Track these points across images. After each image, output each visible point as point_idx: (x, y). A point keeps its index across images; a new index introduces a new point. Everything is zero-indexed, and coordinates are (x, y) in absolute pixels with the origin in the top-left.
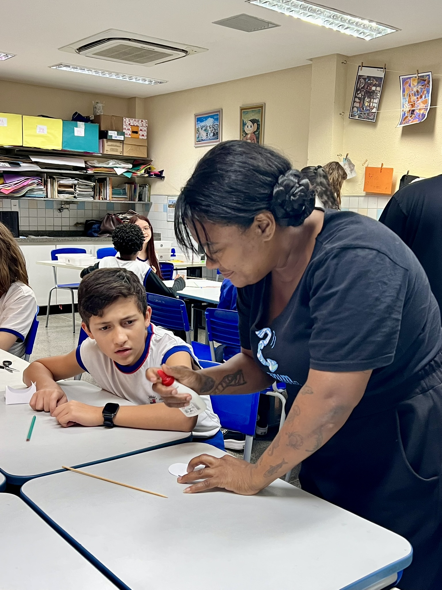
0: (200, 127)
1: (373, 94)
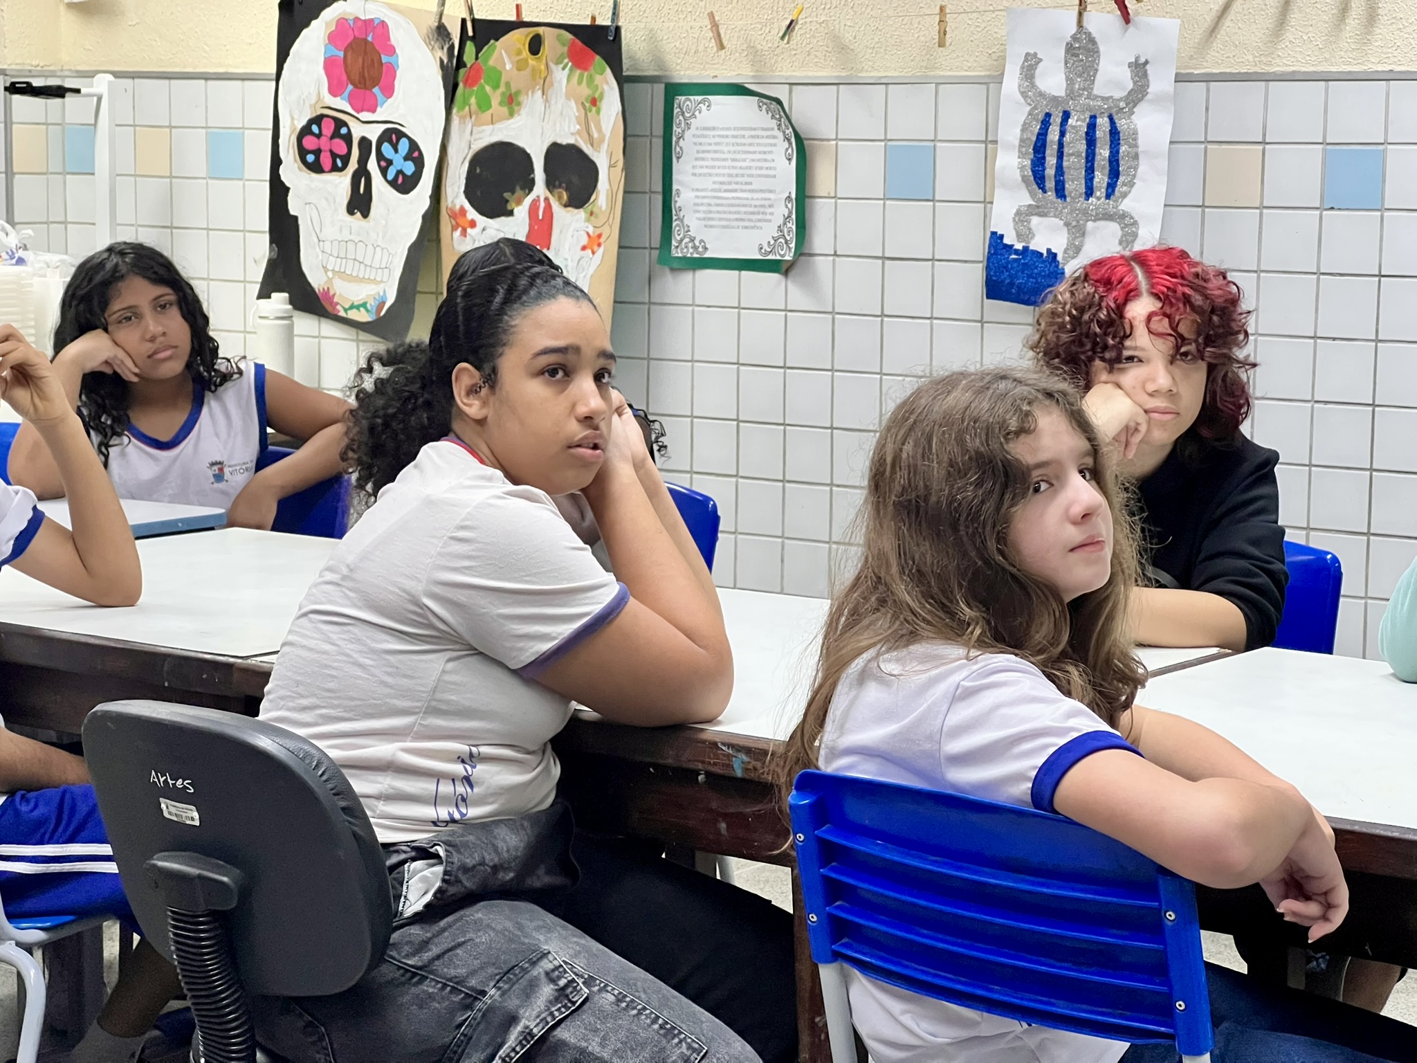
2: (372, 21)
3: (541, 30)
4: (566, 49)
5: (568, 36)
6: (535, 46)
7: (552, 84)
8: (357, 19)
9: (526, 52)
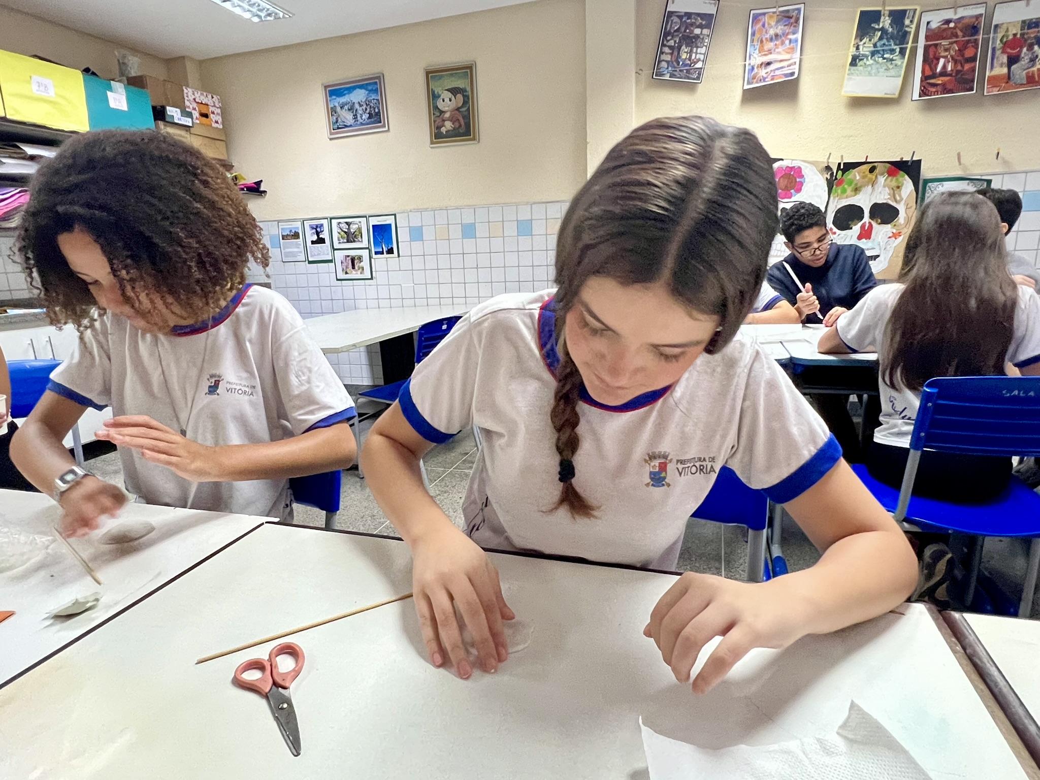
0: (337, 104)
1: (696, 40)
2: (794, 167)
3: (876, 164)
4: (886, 170)
5: (889, 165)
6: (872, 170)
7: (877, 183)
8: (788, 167)
9: (867, 172)
